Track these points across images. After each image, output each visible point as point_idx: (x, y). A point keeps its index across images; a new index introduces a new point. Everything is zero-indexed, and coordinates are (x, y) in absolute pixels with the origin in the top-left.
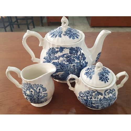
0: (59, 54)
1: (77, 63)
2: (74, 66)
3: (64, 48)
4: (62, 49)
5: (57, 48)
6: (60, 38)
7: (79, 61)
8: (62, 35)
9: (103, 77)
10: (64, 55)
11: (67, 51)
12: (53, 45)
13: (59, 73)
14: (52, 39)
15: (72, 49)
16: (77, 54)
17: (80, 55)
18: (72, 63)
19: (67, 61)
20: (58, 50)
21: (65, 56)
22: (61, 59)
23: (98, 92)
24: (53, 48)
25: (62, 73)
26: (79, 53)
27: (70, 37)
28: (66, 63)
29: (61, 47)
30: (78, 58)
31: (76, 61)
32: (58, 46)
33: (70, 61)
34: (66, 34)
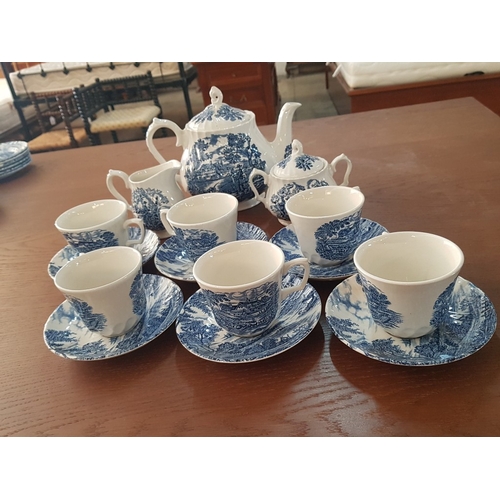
0: (212, 148)
1: (244, 161)
2: (239, 166)
3: (218, 136)
4: (214, 139)
5: (207, 138)
6: (210, 122)
7: (247, 159)
8: (213, 117)
9: (302, 164)
10: (218, 150)
11: (223, 142)
12: (199, 134)
13: (215, 182)
14: (197, 125)
15: (231, 138)
16: (242, 146)
17: (248, 148)
18: (235, 163)
19: (227, 159)
20: (209, 141)
21: (222, 150)
22: (216, 156)
23: (297, 186)
24: (200, 141)
25: (220, 181)
26: (246, 145)
27: (227, 118)
28: (224, 163)
29: (213, 135)
30: (246, 153)
31: (242, 158)
32: (207, 133)
33: (231, 158)
34: (220, 114)
